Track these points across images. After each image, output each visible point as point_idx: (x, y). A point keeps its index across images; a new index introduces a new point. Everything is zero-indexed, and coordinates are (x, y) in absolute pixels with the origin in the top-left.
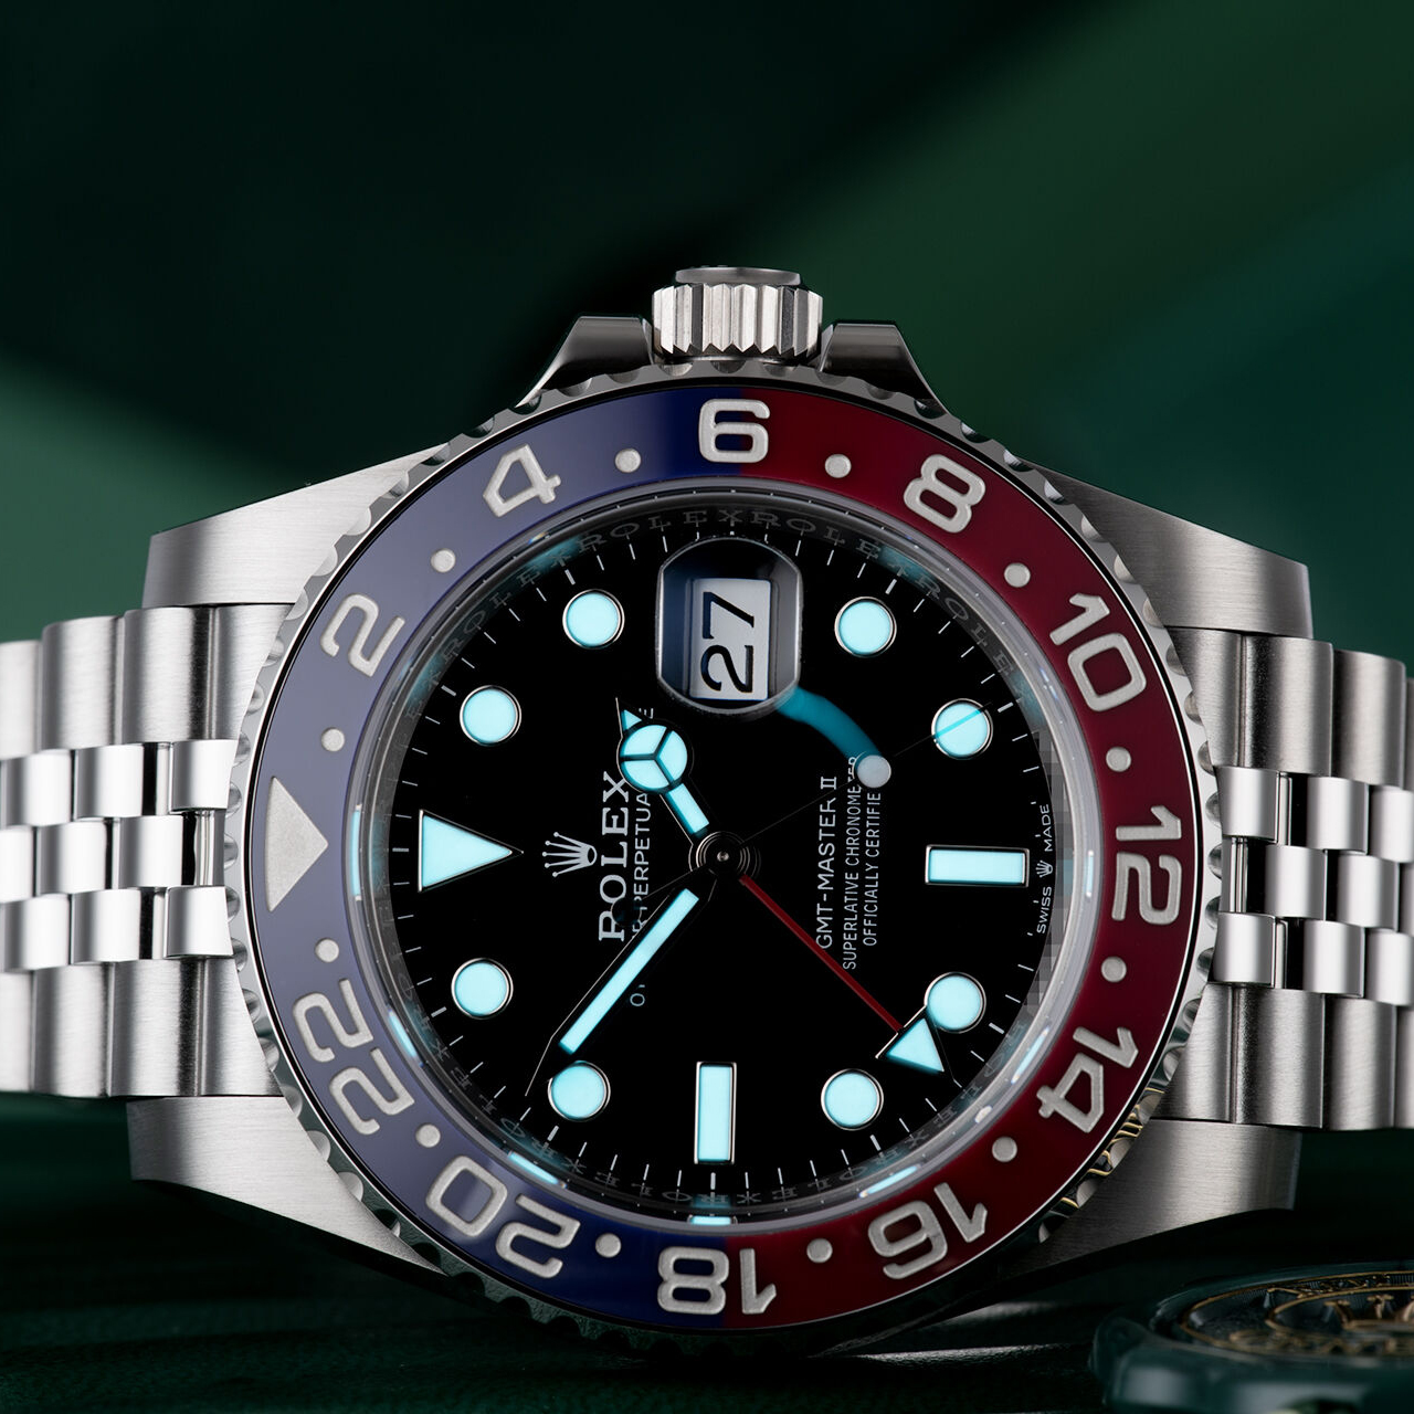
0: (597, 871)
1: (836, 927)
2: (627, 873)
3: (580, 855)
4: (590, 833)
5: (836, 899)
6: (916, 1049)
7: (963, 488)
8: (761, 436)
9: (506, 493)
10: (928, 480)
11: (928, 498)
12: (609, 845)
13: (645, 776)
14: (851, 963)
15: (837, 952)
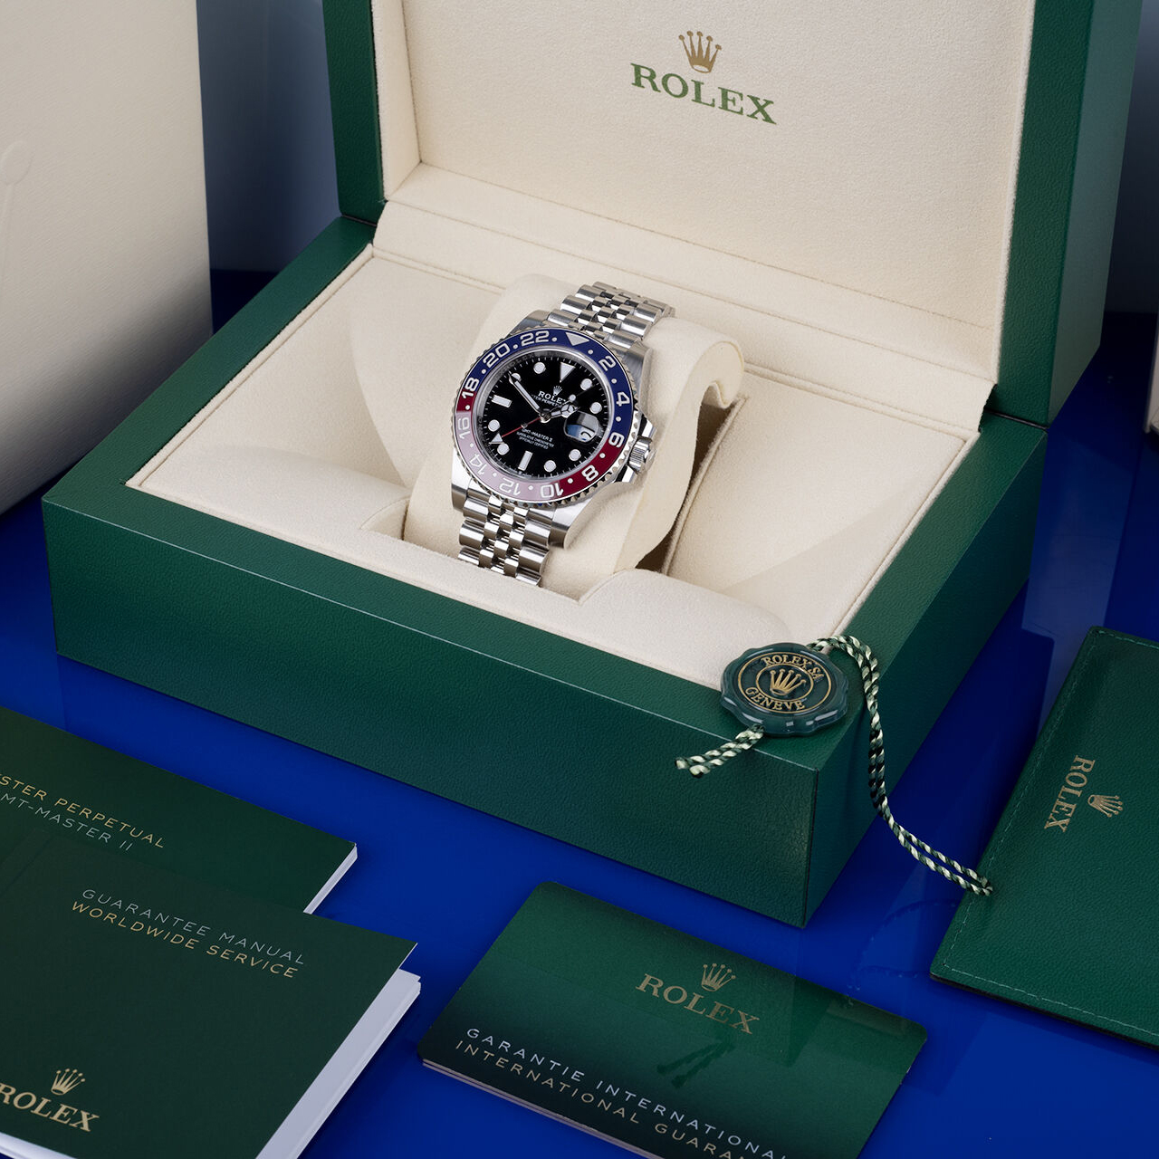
0: (552, 395)
1: (525, 433)
2: (550, 400)
3: (556, 392)
4: (559, 396)
5: (530, 434)
6: (498, 438)
7: (590, 477)
8: (614, 444)
9: (622, 396)
10: (594, 470)
11: (590, 470)
12: (556, 398)
13: (565, 408)
14: (518, 433)
15: (520, 431)
